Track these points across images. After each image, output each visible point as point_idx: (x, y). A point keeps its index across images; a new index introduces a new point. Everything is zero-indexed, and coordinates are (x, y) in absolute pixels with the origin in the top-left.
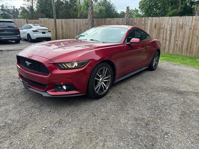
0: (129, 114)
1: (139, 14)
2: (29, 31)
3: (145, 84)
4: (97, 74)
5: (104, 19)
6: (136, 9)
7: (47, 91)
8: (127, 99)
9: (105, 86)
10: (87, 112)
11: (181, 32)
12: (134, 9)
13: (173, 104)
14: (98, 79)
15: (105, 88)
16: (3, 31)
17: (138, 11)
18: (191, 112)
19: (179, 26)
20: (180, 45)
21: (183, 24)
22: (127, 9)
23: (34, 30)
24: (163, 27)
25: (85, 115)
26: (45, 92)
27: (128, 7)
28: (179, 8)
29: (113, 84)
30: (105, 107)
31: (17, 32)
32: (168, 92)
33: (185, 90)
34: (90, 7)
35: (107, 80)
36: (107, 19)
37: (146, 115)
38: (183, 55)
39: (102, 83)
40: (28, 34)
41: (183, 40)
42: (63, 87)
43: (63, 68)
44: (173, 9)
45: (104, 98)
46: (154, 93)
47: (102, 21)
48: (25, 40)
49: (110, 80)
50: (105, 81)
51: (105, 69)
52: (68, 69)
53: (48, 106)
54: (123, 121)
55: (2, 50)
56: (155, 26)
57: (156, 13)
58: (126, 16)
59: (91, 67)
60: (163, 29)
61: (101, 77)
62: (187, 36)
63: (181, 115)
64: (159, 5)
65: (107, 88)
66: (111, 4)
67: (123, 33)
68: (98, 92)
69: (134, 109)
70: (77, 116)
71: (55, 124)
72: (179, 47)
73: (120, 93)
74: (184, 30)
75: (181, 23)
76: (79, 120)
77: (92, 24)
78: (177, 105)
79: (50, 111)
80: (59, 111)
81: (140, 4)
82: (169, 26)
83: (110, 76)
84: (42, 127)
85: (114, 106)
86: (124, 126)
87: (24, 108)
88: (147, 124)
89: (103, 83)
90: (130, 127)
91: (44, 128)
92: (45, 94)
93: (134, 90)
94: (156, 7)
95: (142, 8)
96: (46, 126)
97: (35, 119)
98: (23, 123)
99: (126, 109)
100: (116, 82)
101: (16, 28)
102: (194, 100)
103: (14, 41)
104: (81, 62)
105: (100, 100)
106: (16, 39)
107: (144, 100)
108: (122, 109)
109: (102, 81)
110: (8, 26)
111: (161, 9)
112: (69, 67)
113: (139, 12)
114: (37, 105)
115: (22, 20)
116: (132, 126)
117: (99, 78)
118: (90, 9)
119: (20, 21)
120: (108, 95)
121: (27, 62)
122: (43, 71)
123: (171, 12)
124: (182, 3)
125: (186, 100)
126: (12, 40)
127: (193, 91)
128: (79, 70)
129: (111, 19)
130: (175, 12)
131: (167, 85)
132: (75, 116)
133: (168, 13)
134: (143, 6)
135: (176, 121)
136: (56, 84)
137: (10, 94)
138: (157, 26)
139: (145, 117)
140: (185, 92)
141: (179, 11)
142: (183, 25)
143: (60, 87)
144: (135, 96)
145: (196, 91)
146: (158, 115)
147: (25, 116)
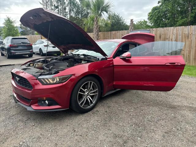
0: (111, 130)
1: (147, 25)
2: (41, 46)
3: (138, 97)
4: (81, 88)
5: (109, 32)
6: (144, 20)
7: (31, 106)
8: (113, 114)
9: (91, 99)
10: (68, 127)
11: (187, 41)
12: (143, 21)
13: (161, 120)
14: (82, 94)
15: (91, 102)
16: (18, 46)
17: (146, 22)
18: (178, 129)
19: (185, 36)
20: (187, 55)
21: (188, 33)
22: (131, 22)
23: (45, 45)
24: (168, 38)
25: (66, 130)
26: (30, 106)
27: (132, 20)
28: (189, 17)
29: (102, 98)
30: (87, 123)
31: (30, 47)
32: (160, 106)
33: (180, 104)
34: (95, 21)
35: (94, 94)
36: (112, 32)
37: (128, 132)
38: (191, 65)
39: (88, 96)
40: (40, 49)
41: (190, 49)
42: (45, 102)
43: (45, 83)
44: (182, 18)
45: (90, 113)
46: (144, 108)
47: (108, 35)
48: (38, 54)
49: (97, 93)
50: (91, 94)
51: (91, 83)
52: (50, 84)
53: (34, 120)
54: (101, 137)
55: (14, 64)
56: (160, 37)
57: (166, 23)
58: (130, 28)
59: (73, 82)
60: (168, 39)
61: (87, 91)
62: (193, 45)
63: (166, 133)
64: (168, 16)
65: (94, 102)
66: (120, 17)
67: (113, 47)
68: (83, 107)
69: (117, 124)
70: (57, 131)
71: (33, 139)
72: (186, 57)
73: (109, 107)
74: (191, 39)
75: (187, 33)
76: (58, 136)
77: (97, 38)
78: (164, 121)
79: (34, 125)
80: (42, 125)
81: (148, 15)
82: (174, 36)
83: (97, 89)
84: (21, 141)
85: (98, 121)
86: (100, 143)
87: (11, 121)
88: (125, 142)
89: (90, 97)
90: (106, 144)
91: (22, 143)
92: (29, 109)
93: (123, 104)
94: (166, 18)
95: (151, 19)
96: (24, 141)
97: (17, 133)
98: (4, 137)
99: (109, 124)
100: (105, 95)
101: (29, 44)
102: (186, 115)
103: (27, 56)
104: (63, 77)
105: (86, 115)
106: (29, 54)
107: (130, 115)
108: (105, 125)
109: (87, 95)
110: (22, 43)
111: (171, 19)
112: (52, 82)
113: (148, 23)
114: (25, 119)
115: (37, 36)
116: (108, 144)
117: (84, 92)
118: (95, 24)
119: (36, 37)
120: (95, 110)
121: (16, 77)
122: (29, 86)
123: (181, 22)
124: (192, 13)
125: (177, 115)
126: (26, 54)
127: (188, 105)
128: (60, 85)
129: (116, 31)
130: (184, 22)
131: (161, 99)
132: (55, 131)
133: (178, 23)
134: (152, 17)
135: (157, 140)
136: (39, 99)
137: (5, 107)
138: (161, 37)
139: (126, 134)
140: (179, 106)
141: (189, 20)
142: (188, 35)
143: (43, 102)
144: (122, 111)
145: (191, 106)
146: (140, 132)
147: (10, 129)
